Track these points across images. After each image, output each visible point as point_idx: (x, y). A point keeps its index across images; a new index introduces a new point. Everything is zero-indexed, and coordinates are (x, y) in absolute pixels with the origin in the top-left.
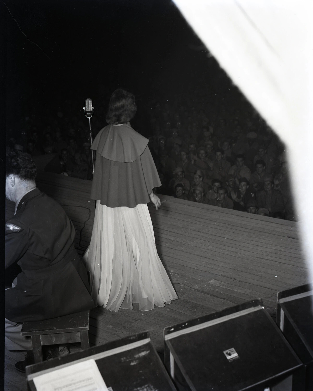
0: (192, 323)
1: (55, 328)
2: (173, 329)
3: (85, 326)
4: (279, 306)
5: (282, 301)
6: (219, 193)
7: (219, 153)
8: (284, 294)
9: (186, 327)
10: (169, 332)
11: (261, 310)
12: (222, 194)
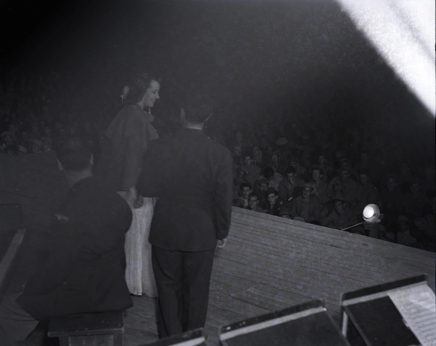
0: (250, 322)
1: (86, 329)
2: (229, 328)
3: (120, 328)
4: (343, 309)
5: (346, 303)
6: (251, 200)
7: (248, 158)
8: (348, 296)
9: (244, 326)
10: (225, 331)
11: (323, 313)
12: (254, 201)
